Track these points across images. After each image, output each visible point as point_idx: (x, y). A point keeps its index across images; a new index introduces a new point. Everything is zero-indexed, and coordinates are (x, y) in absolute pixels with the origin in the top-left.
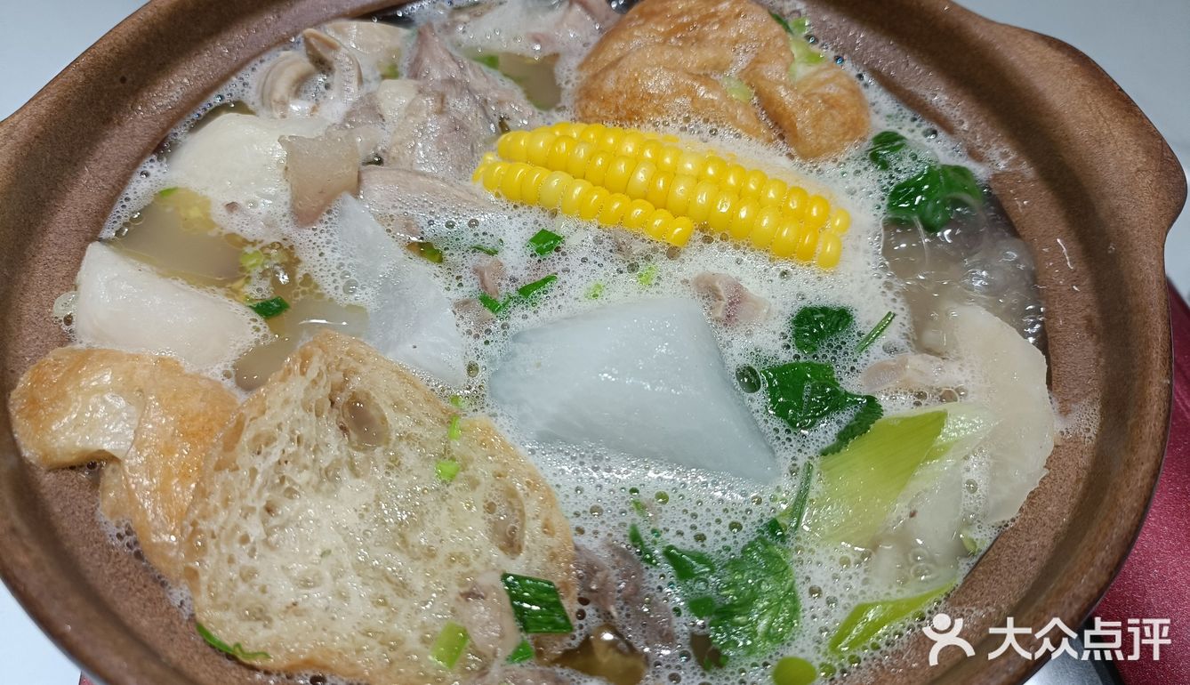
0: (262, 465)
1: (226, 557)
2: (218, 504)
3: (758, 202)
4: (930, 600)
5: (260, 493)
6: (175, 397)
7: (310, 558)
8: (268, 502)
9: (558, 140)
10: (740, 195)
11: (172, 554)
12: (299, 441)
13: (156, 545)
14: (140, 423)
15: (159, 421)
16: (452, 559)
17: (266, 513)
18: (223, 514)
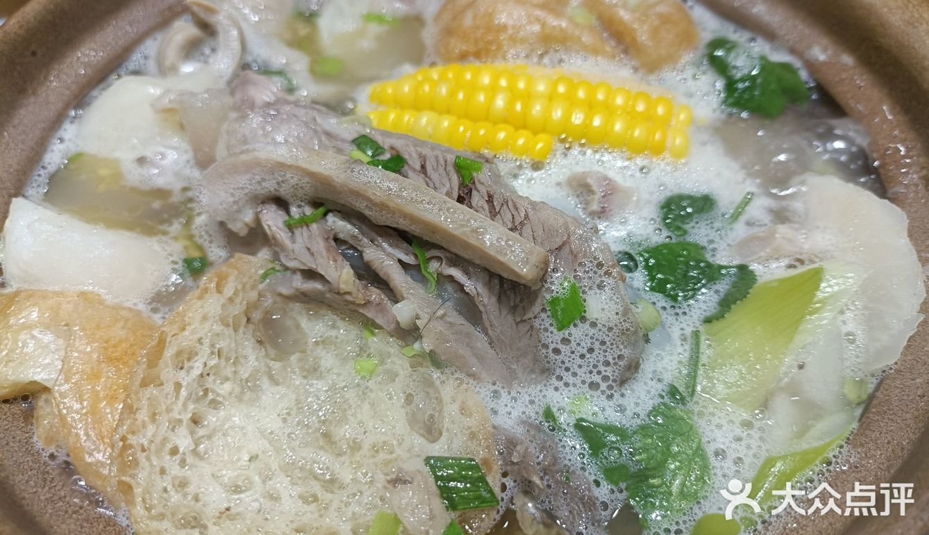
0: (186, 379)
1: (158, 469)
2: (146, 419)
3: (608, 109)
4: (834, 446)
5: (185, 405)
6: (98, 327)
7: (239, 464)
8: (193, 414)
9: (421, 83)
10: (590, 106)
11: (106, 472)
12: (219, 356)
13: (90, 464)
14: (66, 353)
15: (85, 349)
16: (375, 449)
17: (193, 425)
18: (151, 429)
